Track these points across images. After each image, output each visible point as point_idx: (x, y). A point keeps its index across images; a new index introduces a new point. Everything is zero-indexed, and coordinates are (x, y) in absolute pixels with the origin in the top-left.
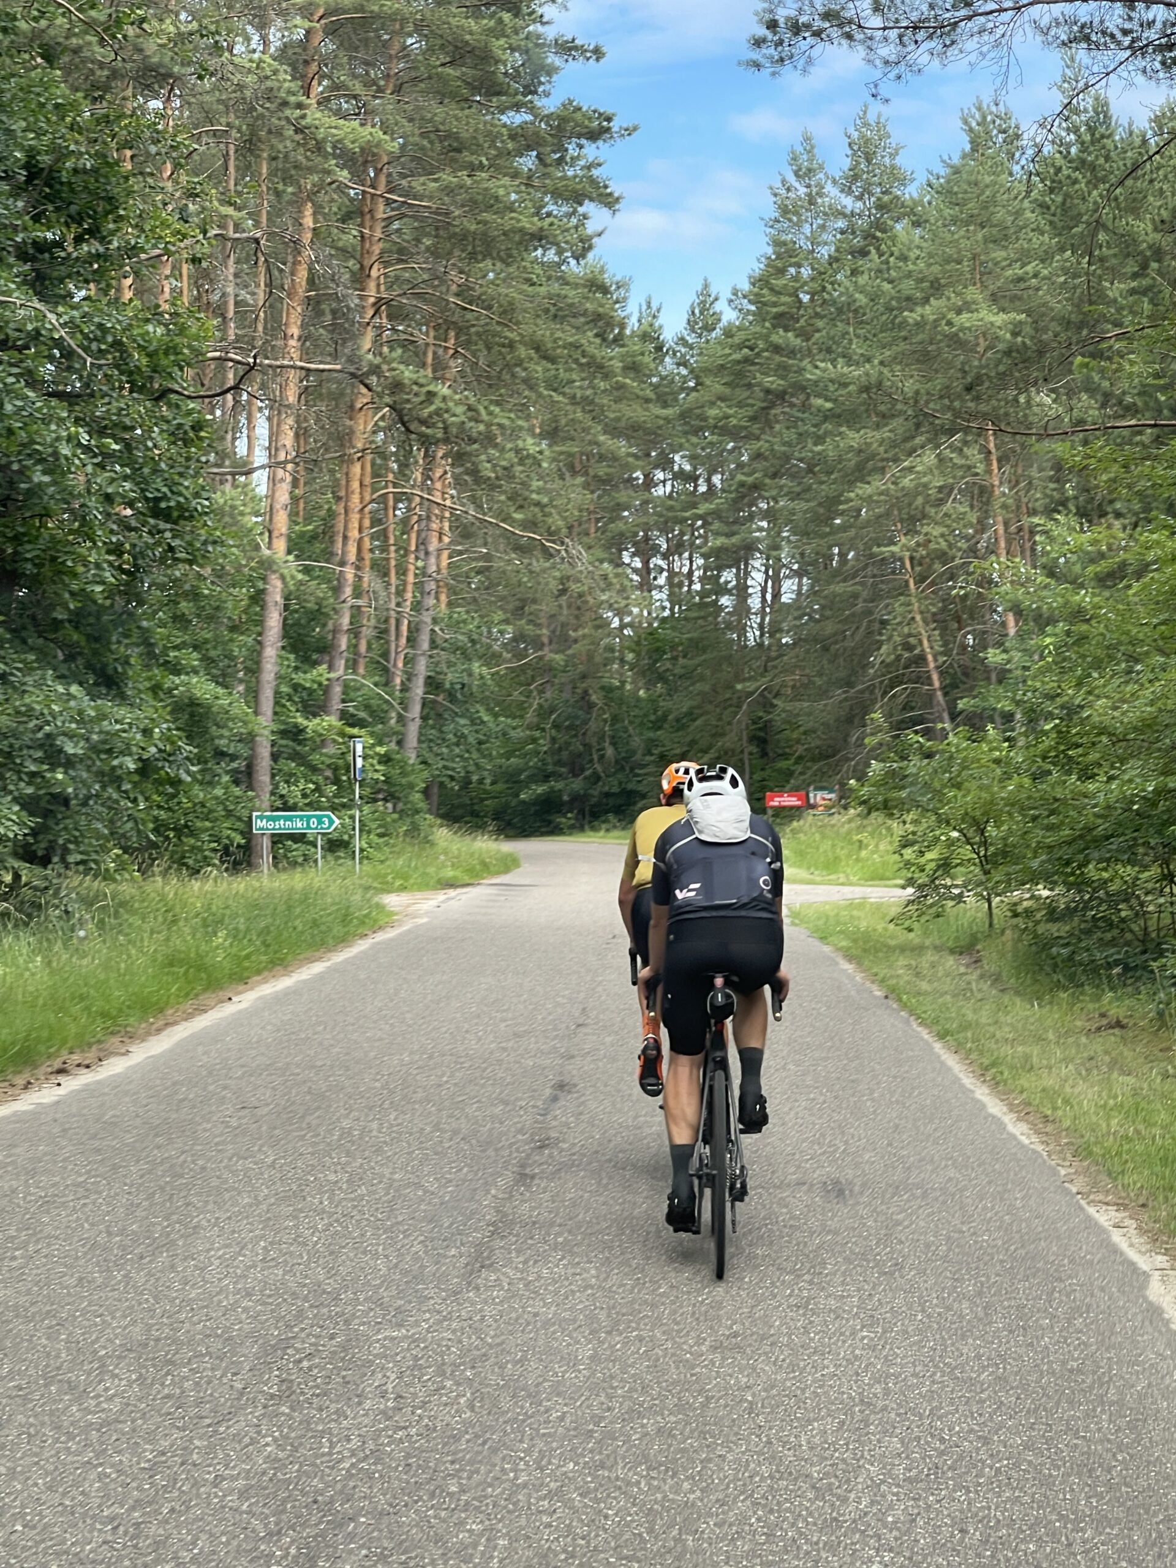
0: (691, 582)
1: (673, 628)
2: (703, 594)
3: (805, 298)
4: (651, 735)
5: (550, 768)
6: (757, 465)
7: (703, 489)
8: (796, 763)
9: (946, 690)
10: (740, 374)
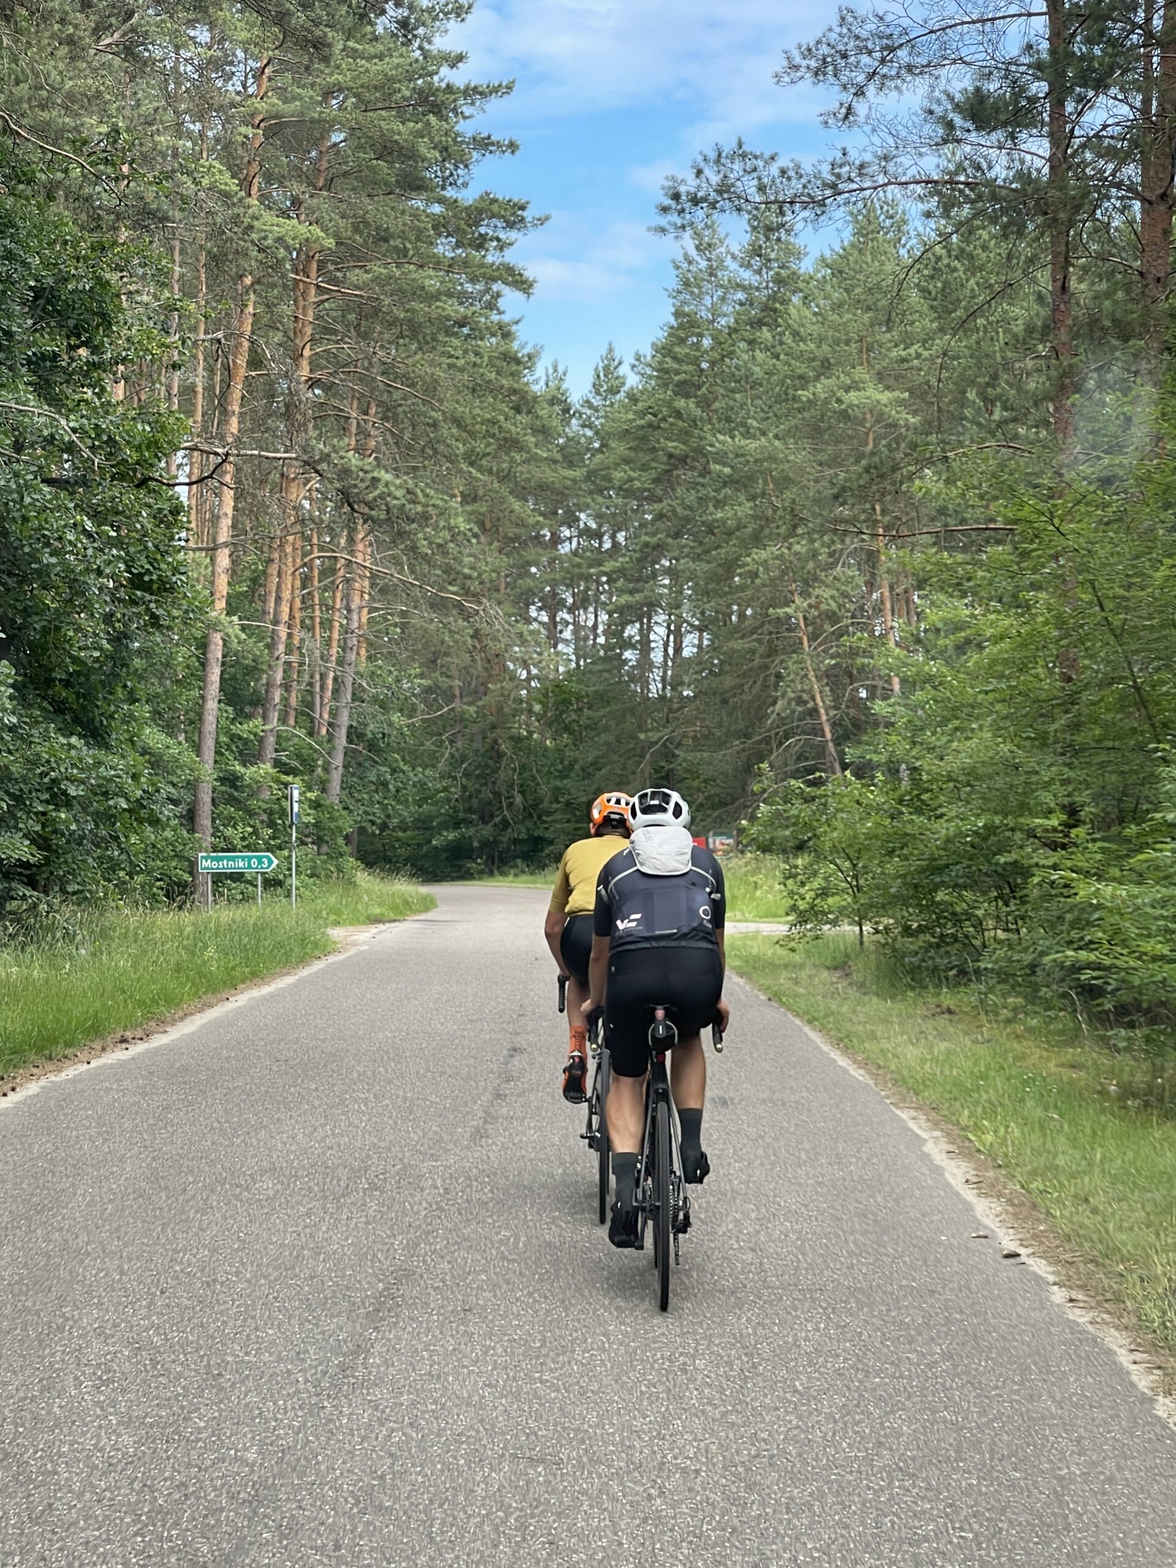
0: (596, 636)
2: (607, 647)
3: (706, 367)
4: (558, 783)
5: (461, 815)
6: (659, 525)
7: (607, 545)
9: (838, 742)
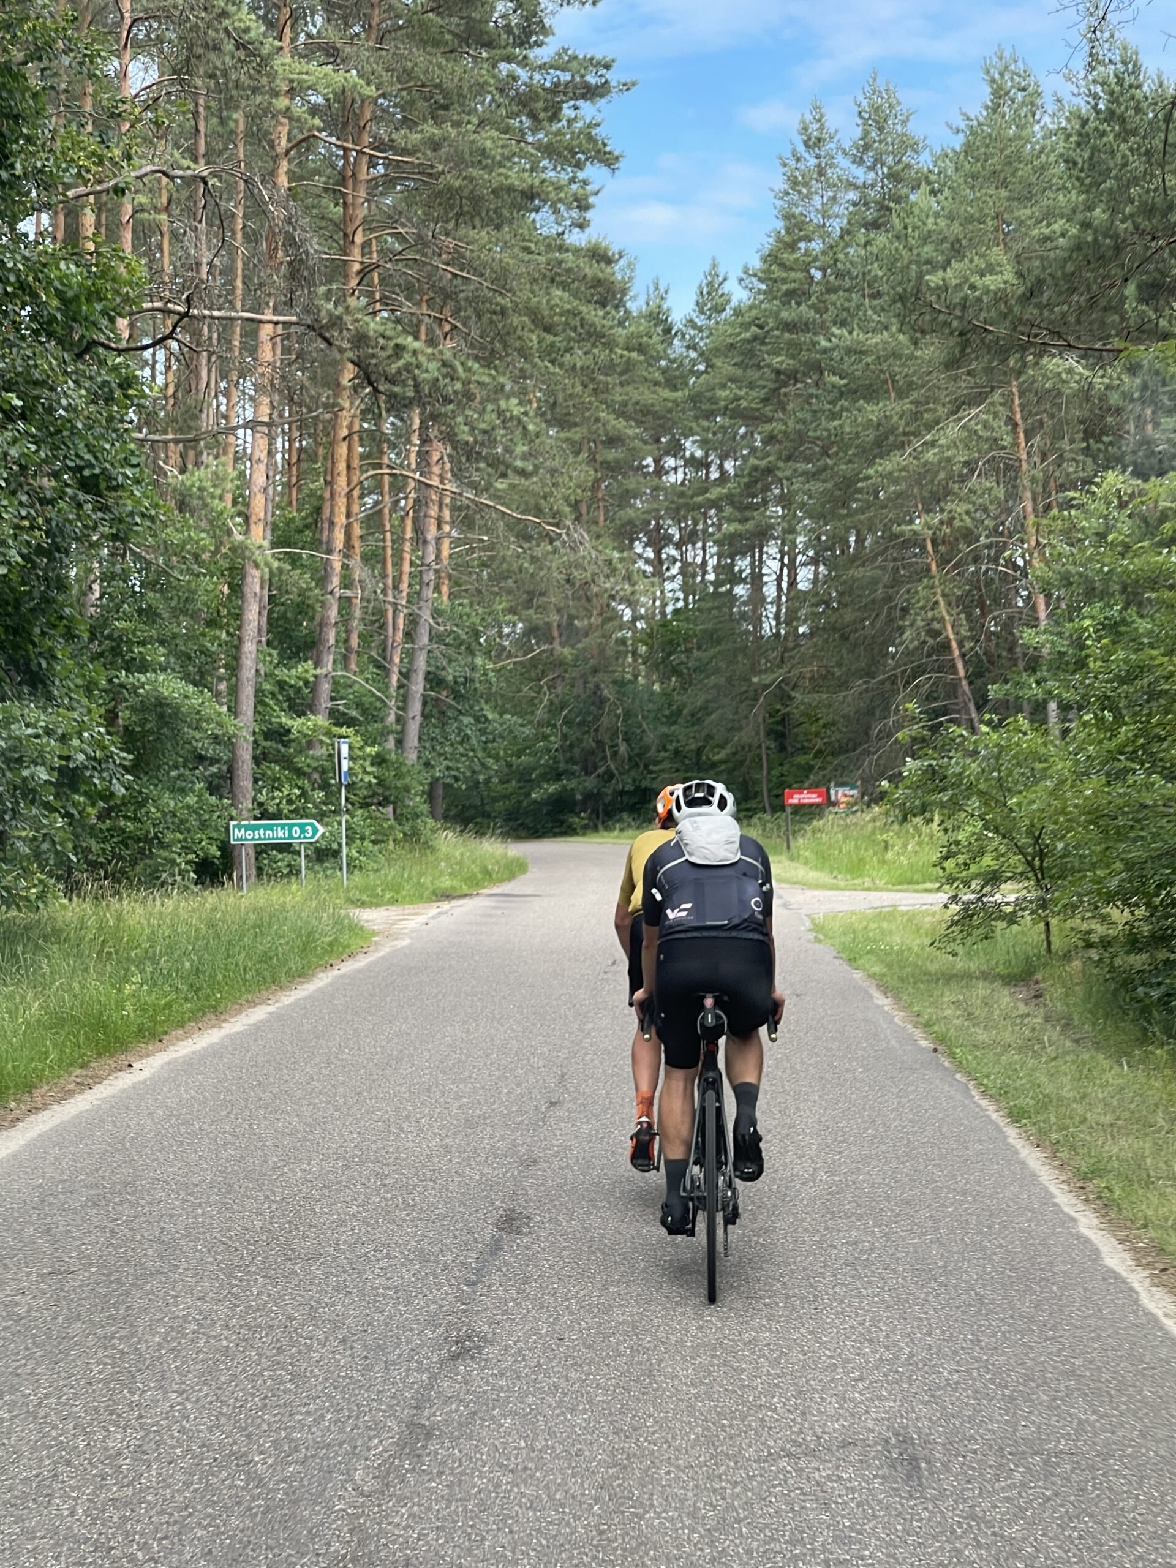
0: (705, 572)
1: (687, 620)
2: (717, 584)
3: (818, 275)
4: (665, 730)
5: (562, 766)
6: (770, 448)
7: (715, 475)
8: (816, 757)
9: (971, 679)
10: (751, 353)
